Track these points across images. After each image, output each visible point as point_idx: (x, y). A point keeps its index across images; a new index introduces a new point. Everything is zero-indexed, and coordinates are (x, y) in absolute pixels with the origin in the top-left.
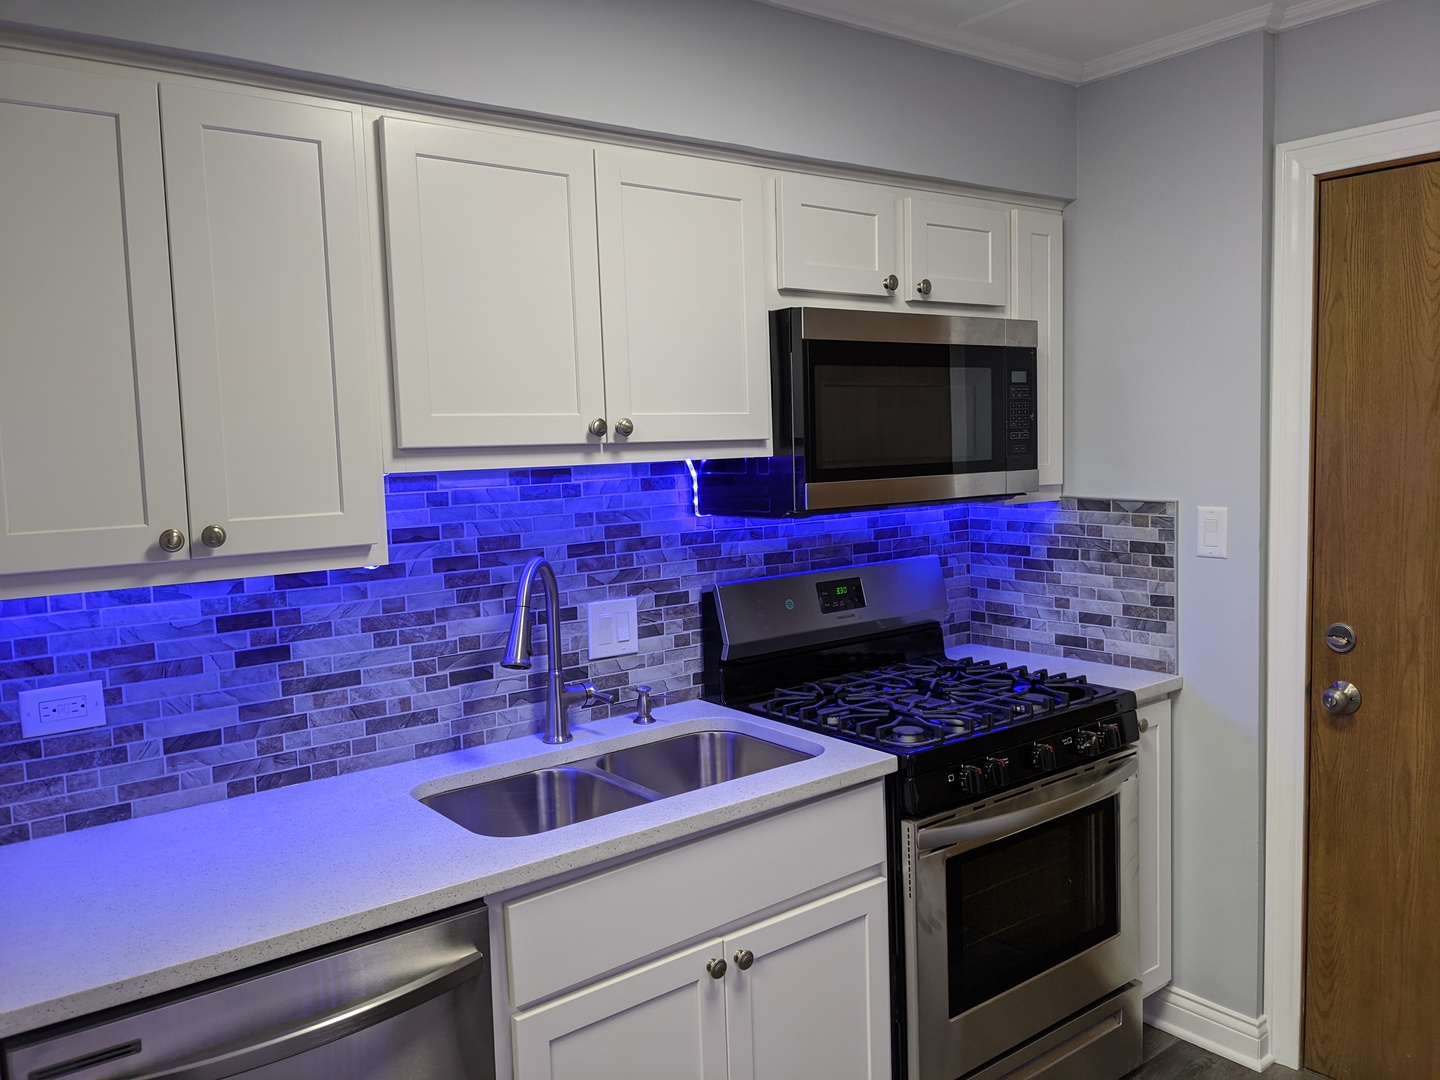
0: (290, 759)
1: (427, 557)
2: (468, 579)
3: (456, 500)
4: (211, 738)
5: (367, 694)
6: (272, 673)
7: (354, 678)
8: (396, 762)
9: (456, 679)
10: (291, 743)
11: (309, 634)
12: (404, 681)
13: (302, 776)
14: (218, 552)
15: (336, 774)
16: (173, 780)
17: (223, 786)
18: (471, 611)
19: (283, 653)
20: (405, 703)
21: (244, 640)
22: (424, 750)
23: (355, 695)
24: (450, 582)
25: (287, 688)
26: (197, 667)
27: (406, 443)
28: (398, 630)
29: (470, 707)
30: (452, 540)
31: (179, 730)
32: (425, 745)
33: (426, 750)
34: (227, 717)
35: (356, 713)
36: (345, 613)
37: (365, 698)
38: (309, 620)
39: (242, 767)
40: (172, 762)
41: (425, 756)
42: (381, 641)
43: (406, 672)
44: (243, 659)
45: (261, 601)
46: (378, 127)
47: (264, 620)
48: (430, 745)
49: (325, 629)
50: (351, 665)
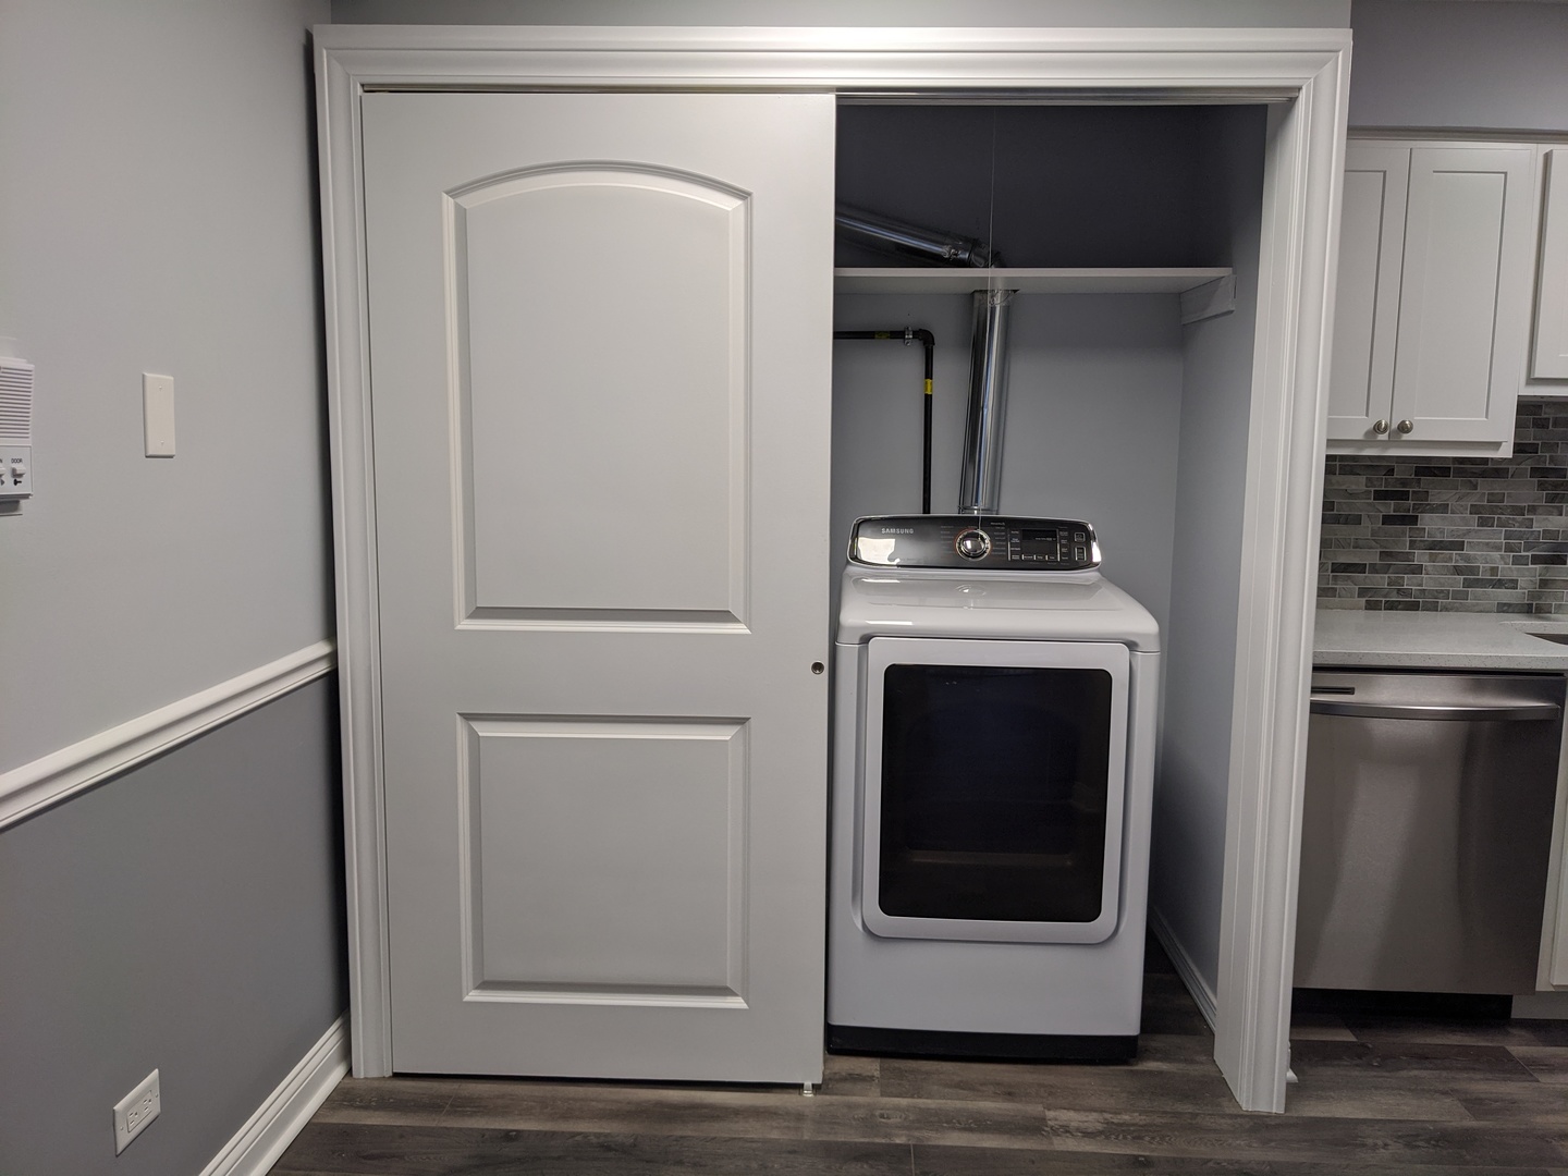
0: (1408, 593)
1: (1527, 466)
2: (1556, 486)
3: (1555, 425)
4: (1360, 568)
5: (1467, 558)
6: (1404, 533)
7: (1460, 546)
8: (1481, 612)
9: (1536, 560)
10: (1408, 581)
11: (1433, 510)
12: (1496, 555)
13: (1414, 606)
14: (1405, 437)
15: (1437, 610)
16: (1335, 589)
17: (1363, 601)
18: (1555, 511)
19: (1414, 520)
20: (1494, 570)
21: (1390, 507)
22: (1504, 608)
23: (1458, 558)
24: (1541, 486)
25: (1413, 544)
26: (1357, 520)
27: (1538, 374)
28: (1496, 516)
29: (1544, 583)
30: (1548, 455)
31: (1343, 559)
32: (1505, 604)
33: (1505, 608)
34: (1371, 557)
35: (1457, 570)
36: (1460, 499)
37: (1465, 561)
38: (1434, 501)
39: (1375, 591)
40: (1335, 578)
41: (1503, 612)
42: (1483, 523)
43: (1498, 548)
44: (1387, 520)
45: (1404, 483)
46: (1548, 158)
47: (1404, 496)
48: (1509, 605)
49: (1444, 508)
50: (1458, 536)
